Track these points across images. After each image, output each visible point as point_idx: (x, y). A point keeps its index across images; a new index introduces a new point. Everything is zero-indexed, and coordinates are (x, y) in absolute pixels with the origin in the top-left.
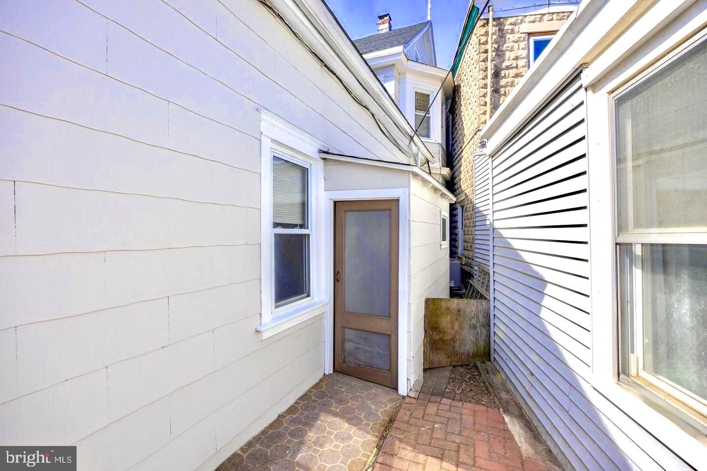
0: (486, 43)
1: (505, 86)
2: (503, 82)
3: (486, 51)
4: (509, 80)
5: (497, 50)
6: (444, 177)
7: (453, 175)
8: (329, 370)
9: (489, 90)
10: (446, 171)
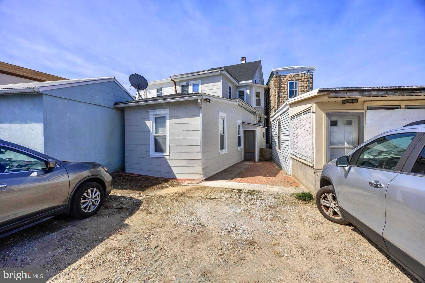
0: (276, 83)
1: (282, 95)
2: (281, 94)
3: (276, 85)
4: (282, 93)
5: (279, 85)
6: (265, 118)
7: (268, 117)
8: (243, 159)
9: (277, 96)
10: (266, 117)
